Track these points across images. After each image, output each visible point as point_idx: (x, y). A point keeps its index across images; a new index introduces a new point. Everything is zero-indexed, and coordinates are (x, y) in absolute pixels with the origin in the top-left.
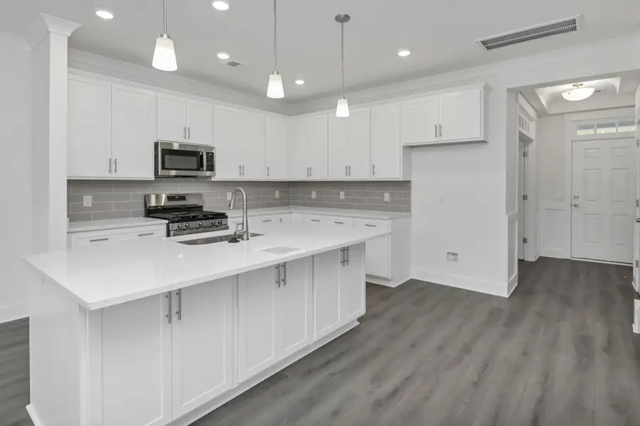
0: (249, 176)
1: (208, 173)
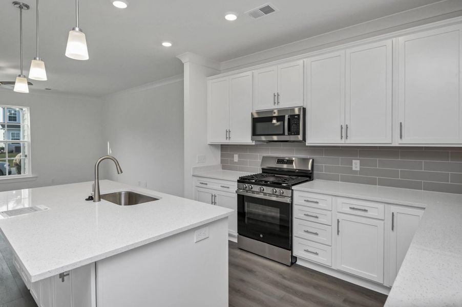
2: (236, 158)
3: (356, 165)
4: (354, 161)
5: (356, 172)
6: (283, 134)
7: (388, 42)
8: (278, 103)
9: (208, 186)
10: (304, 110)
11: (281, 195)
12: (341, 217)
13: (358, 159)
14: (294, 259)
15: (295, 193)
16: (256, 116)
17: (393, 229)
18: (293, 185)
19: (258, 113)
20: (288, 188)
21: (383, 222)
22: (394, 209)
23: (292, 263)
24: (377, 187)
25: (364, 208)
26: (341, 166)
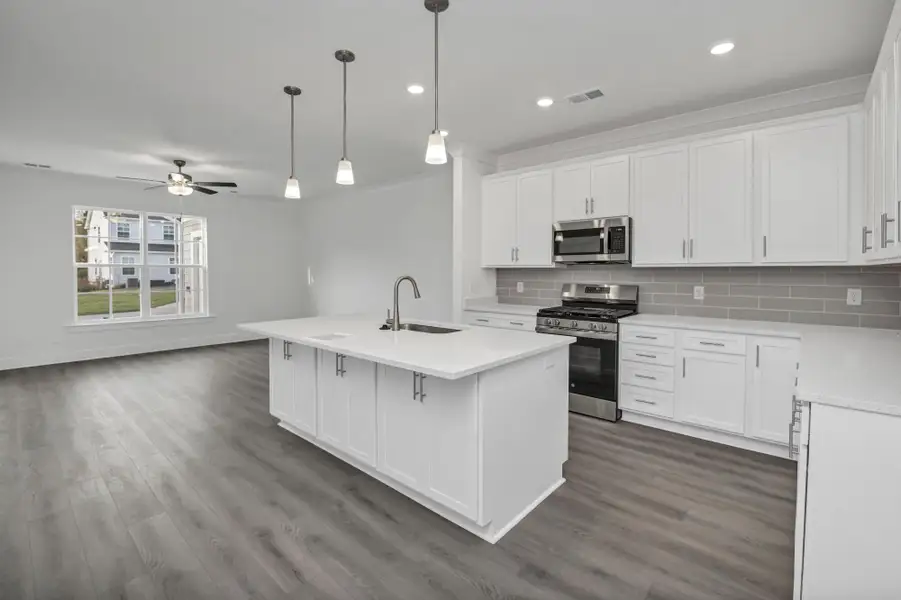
2: (520, 287)
3: (699, 292)
4: (696, 288)
5: (698, 301)
6: (602, 252)
7: (748, 135)
8: (592, 211)
9: (490, 323)
10: (630, 220)
11: (604, 331)
12: (688, 355)
13: (701, 285)
14: (619, 412)
15: (622, 328)
16: (558, 228)
17: (757, 365)
18: (620, 317)
19: (562, 224)
20: (613, 320)
21: (744, 358)
22: (760, 341)
23: (617, 420)
24: (728, 320)
25: (719, 342)
26: (676, 294)
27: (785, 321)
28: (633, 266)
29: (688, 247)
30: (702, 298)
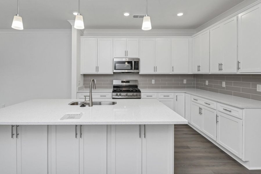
0: (159, 72)
1: (136, 71)
3: (153, 82)
4: (153, 80)
6: (132, 69)
8: (127, 55)
22: (176, 94)
24: (160, 89)
25: (168, 95)
26: (148, 82)
27: (172, 88)
28: (140, 74)
29: (155, 69)
30: (154, 83)
